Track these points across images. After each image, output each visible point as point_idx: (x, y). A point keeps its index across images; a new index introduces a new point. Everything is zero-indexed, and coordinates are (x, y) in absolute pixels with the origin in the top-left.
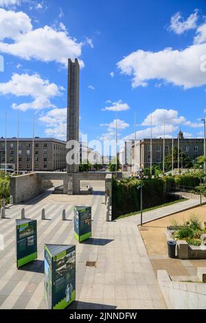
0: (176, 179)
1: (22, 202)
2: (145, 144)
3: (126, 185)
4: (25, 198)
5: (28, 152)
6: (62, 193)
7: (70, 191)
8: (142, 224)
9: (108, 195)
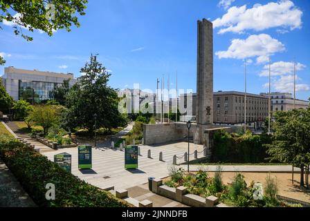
7: (196, 140)
8: (188, 171)
9: (206, 145)
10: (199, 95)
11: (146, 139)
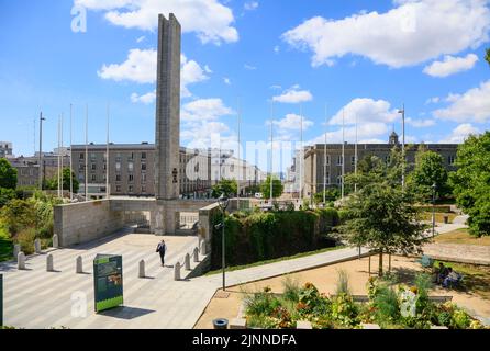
0: (340, 212)
1: (77, 245)
2: (318, 154)
3: (241, 220)
4: (82, 239)
5: (131, 166)
6: (149, 233)
7: (159, 229)
8: (224, 288)
9: (204, 236)
10: (159, 148)
11: (64, 236)
